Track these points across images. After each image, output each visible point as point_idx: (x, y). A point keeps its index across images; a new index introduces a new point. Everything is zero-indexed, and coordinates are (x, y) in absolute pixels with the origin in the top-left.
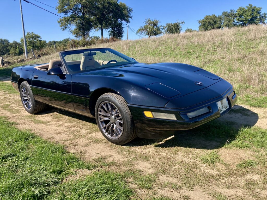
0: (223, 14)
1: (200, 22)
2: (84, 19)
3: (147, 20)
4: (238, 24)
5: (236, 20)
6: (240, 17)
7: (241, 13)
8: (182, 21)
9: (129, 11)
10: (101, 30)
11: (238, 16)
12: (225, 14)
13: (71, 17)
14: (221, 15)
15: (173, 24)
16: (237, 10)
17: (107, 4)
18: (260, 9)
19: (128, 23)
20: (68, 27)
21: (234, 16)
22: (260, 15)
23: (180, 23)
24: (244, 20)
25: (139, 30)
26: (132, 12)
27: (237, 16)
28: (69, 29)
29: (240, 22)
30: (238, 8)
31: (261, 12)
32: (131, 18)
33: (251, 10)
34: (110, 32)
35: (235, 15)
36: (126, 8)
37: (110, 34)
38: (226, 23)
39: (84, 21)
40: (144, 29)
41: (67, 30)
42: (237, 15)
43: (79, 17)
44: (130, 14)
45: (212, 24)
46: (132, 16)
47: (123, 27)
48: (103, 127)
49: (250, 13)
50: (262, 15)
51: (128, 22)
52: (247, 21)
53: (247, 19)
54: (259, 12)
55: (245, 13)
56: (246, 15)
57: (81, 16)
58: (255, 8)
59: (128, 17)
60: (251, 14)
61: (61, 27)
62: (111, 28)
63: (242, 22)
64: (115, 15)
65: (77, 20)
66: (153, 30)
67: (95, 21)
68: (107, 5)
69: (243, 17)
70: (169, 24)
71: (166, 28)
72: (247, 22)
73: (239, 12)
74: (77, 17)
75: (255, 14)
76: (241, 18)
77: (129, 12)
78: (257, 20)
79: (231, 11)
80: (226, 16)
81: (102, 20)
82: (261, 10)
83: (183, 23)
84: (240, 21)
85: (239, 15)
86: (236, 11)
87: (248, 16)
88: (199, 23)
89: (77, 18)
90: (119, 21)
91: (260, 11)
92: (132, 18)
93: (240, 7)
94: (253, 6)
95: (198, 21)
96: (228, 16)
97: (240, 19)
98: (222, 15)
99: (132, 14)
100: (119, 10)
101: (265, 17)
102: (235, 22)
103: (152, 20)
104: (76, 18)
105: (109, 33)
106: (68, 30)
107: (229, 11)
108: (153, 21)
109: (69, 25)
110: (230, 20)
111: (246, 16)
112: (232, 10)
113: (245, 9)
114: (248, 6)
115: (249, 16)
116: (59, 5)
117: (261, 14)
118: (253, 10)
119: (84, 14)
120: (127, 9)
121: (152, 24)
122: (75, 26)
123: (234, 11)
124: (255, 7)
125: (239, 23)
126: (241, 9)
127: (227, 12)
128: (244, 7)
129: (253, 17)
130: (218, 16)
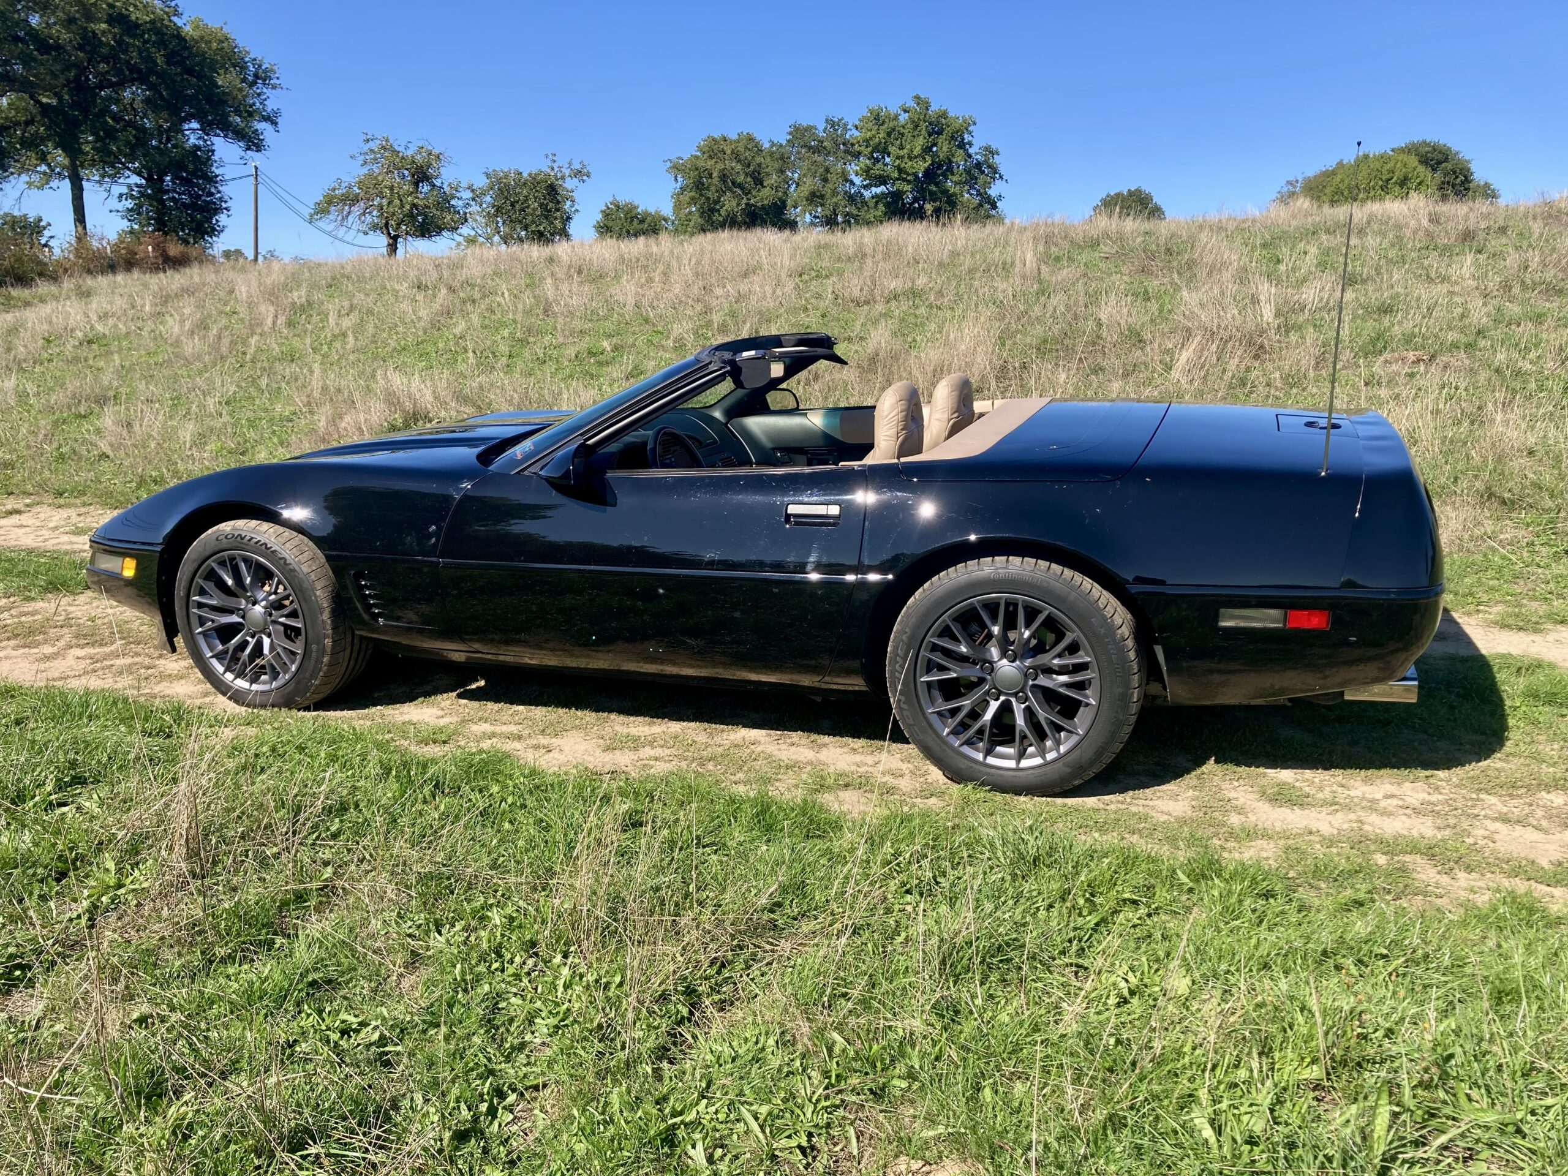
0: (790, 133)
1: (676, 169)
3: (373, 145)
4: (868, 195)
5: (857, 173)
6: (877, 160)
7: (878, 140)
9: (256, 76)
10: (66, 184)
11: (867, 151)
12: (800, 134)
14: (784, 143)
16: (857, 123)
17: (104, 26)
18: (967, 125)
19: (249, 148)
21: (846, 152)
22: (970, 156)
24: (896, 175)
25: (330, 200)
26: (274, 87)
27: (859, 153)
29: (876, 186)
30: (865, 113)
31: (971, 138)
32: (271, 119)
33: (923, 126)
34: (132, 197)
35: (853, 145)
36: (234, 60)
37: (130, 210)
38: (810, 184)
40: (357, 195)
42: (862, 148)
44: (259, 95)
45: (740, 186)
46: (277, 113)
47: (218, 172)
49: (920, 142)
50: (977, 154)
51: (254, 143)
52: (909, 182)
53: (908, 175)
54: (963, 139)
55: (898, 142)
56: (901, 153)
58: (943, 121)
59: (250, 114)
60: (927, 150)
62: (139, 174)
63: (885, 183)
64: (163, 98)
66: (415, 206)
67: (28, 123)
69: (888, 160)
71: (488, 199)
72: (907, 188)
73: (869, 134)
75: (943, 147)
76: (880, 165)
77: (254, 83)
78: (955, 178)
79: (832, 123)
80: (810, 147)
81: (76, 125)
82: (971, 129)
84: (876, 178)
85: (870, 149)
86: (857, 128)
87: (910, 158)
88: (671, 177)
90: (192, 133)
91: (967, 137)
92: (274, 123)
93: (874, 106)
94: (934, 108)
95: (669, 164)
96: (819, 149)
97: (876, 172)
98: (788, 141)
99: (273, 101)
100: (190, 72)
101: (989, 167)
102: (852, 183)
105: (129, 204)
107: (821, 126)
110: (827, 170)
111: (903, 157)
112: (836, 120)
113: (896, 118)
114: (911, 104)
115: (916, 157)
117: (971, 151)
118: (936, 127)
120: (243, 67)
121: (406, 173)
123: (846, 125)
124: (944, 115)
125: (874, 190)
126: (877, 118)
127: (809, 128)
128: (894, 109)
129: (936, 165)
130: (768, 145)
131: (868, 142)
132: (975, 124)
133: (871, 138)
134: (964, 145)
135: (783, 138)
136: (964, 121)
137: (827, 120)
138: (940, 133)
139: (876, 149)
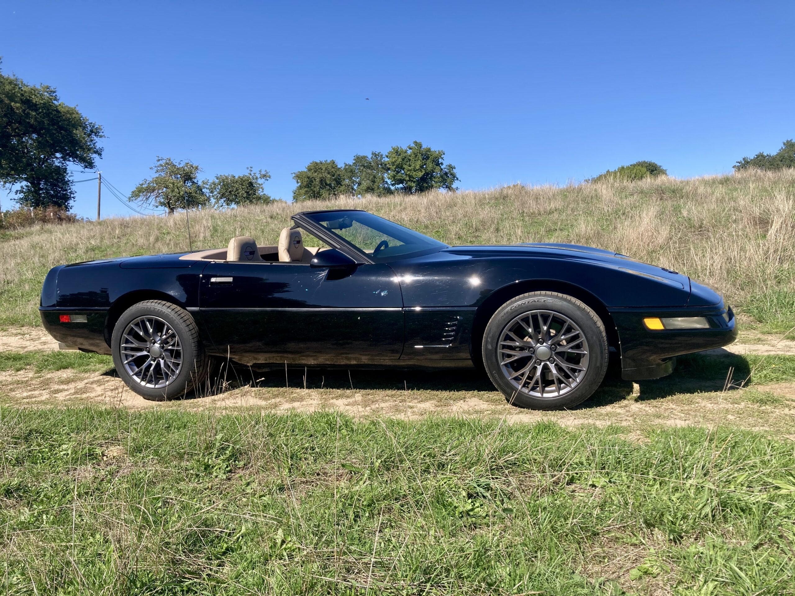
0: (354, 160)
1: (299, 176)
3: (161, 162)
4: (393, 188)
5: (389, 179)
6: (398, 172)
7: (398, 162)
8: (263, 173)
9: (92, 131)
11: (393, 168)
12: (359, 159)
14: (351, 164)
16: (387, 154)
17: (18, 105)
18: (441, 154)
19: (86, 167)
21: (383, 168)
22: (442, 169)
23: (258, 176)
24: (408, 179)
25: (140, 190)
26: (101, 137)
27: (389, 169)
29: (398, 184)
30: (391, 149)
31: (442, 161)
32: (98, 152)
33: (419, 155)
34: (23, 192)
35: (386, 165)
36: (79, 123)
37: (21, 199)
38: (365, 184)
40: (154, 187)
42: (391, 166)
44: (92, 141)
45: (330, 185)
46: (102, 150)
47: (70, 179)
49: (419, 163)
50: (445, 168)
51: (89, 164)
52: (414, 182)
53: (414, 178)
54: (439, 162)
55: (408, 163)
56: (410, 168)
58: (429, 153)
59: (89, 150)
60: (422, 167)
62: (27, 181)
63: (402, 183)
64: (47, 141)
66: (185, 192)
69: (403, 172)
71: (217, 189)
72: (413, 184)
73: (394, 160)
75: (430, 165)
76: (399, 174)
77: (90, 135)
78: (436, 180)
79: (375, 154)
84: (398, 180)
85: (395, 167)
86: (387, 157)
87: (414, 171)
88: (295, 181)
90: (57, 161)
91: (440, 160)
92: (100, 154)
93: (395, 146)
94: (424, 146)
95: (294, 175)
96: (369, 167)
97: (398, 177)
98: (354, 163)
99: (99, 143)
100: (62, 128)
101: (451, 174)
102: (386, 183)
103: (177, 164)
107: (370, 156)
108: (181, 166)
110: (375, 177)
111: (410, 170)
112: (377, 153)
113: (406, 152)
114: (413, 145)
117: (442, 167)
118: (426, 156)
120: (84, 128)
121: (179, 176)
123: (382, 155)
124: (429, 150)
125: (397, 186)
126: (397, 152)
127: (364, 157)
128: (404, 148)
129: (427, 174)
130: (343, 166)
131: (393, 163)
132: (444, 154)
133: (395, 162)
134: (439, 164)
135: (351, 162)
136: (439, 153)
137: (372, 154)
138: (428, 158)
139: (397, 167)
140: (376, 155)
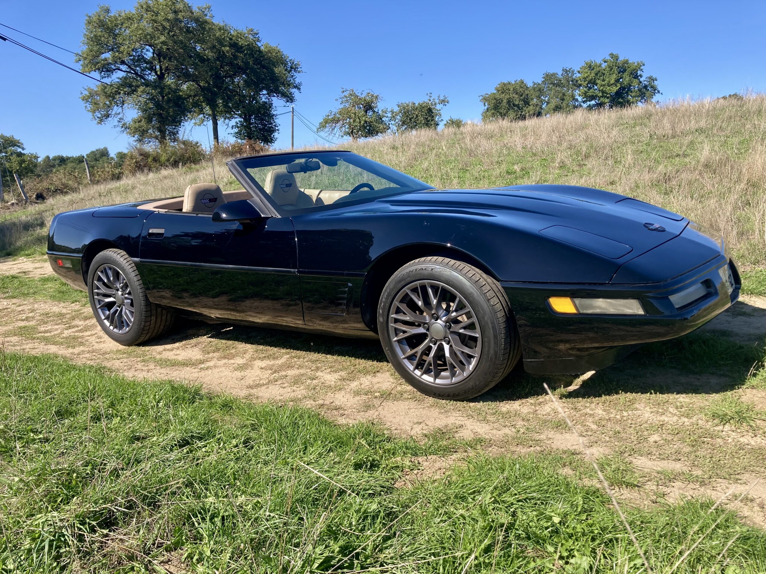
0: (544, 78)
1: (485, 99)
2: (162, 89)
3: (345, 94)
4: (585, 105)
5: (580, 95)
6: (590, 88)
7: (590, 78)
8: (442, 98)
9: (292, 68)
10: (211, 122)
11: (585, 84)
12: (549, 78)
13: (122, 85)
14: (540, 82)
15: (417, 104)
16: (579, 70)
17: (228, 48)
18: (640, 66)
19: (288, 101)
20: (114, 113)
21: (574, 85)
22: (641, 82)
23: (437, 101)
24: (601, 94)
25: (326, 122)
26: (299, 72)
27: (580, 85)
28: (116, 119)
29: (590, 101)
30: (583, 64)
31: (642, 73)
32: (298, 87)
33: (615, 69)
34: (237, 127)
35: (577, 81)
36: (281, 61)
37: (237, 133)
38: (555, 102)
39: (163, 97)
40: (339, 118)
41: (112, 121)
42: (582, 82)
43: (147, 84)
44: (292, 76)
45: (518, 106)
46: (300, 84)
47: (274, 113)
48: (404, 354)
49: (614, 77)
50: (644, 81)
51: (290, 99)
52: (608, 98)
53: (607, 94)
54: (637, 74)
55: (602, 78)
56: (603, 83)
57: (155, 82)
58: (626, 65)
59: (289, 85)
60: (617, 81)
61: (94, 112)
62: (241, 117)
63: (594, 99)
64: (252, 80)
65: (143, 92)
66: (366, 122)
67: (195, 96)
68: (227, 52)
69: (596, 87)
70: (408, 105)
71: (398, 117)
72: (607, 100)
73: (586, 75)
74: (143, 84)
75: (626, 79)
76: (591, 90)
77: (291, 71)
78: (633, 94)
80: (554, 84)
81: (215, 95)
82: (641, 68)
83: (444, 102)
84: (590, 97)
85: (586, 82)
86: (579, 72)
87: (608, 85)
88: (482, 104)
89: (142, 88)
90: (263, 96)
91: (639, 73)
92: (299, 89)
93: (588, 60)
94: (621, 58)
95: (481, 98)
96: (560, 84)
97: (590, 93)
98: (543, 82)
99: (298, 78)
100: (264, 67)
101: (652, 87)
102: (577, 100)
103: (359, 95)
104: (138, 87)
105: (236, 130)
106: (116, 123)
107: (560, 73)
108: (363, 96)
109: (116, 109)
110: (564, 95)
111: (604, 85)
112: (568, 69)
113: (600, 66)
114: (608, 58)
115: (612, 85)
116: (85, 48)
117: (641, 79)
118: (622, 69)
119: (161, 77)
120: (286, 65)
121: (361, 106)
122: (136, 111)
123: (573, 71)
124: (626, 62)
125: (588, 103)
126: (590, 67)
127: (554, 75)
128: (599, 61)
129: (622, 88)
130: (532, 85)
131: (585, 78)
132: (644, 65)
133: (587, 77)
134: (638, 77)
135: (540, 80)
136: (638, 64)
137: (563, 70)
138: (625, 71)
139: (590, 82)
140: (566, 71)
